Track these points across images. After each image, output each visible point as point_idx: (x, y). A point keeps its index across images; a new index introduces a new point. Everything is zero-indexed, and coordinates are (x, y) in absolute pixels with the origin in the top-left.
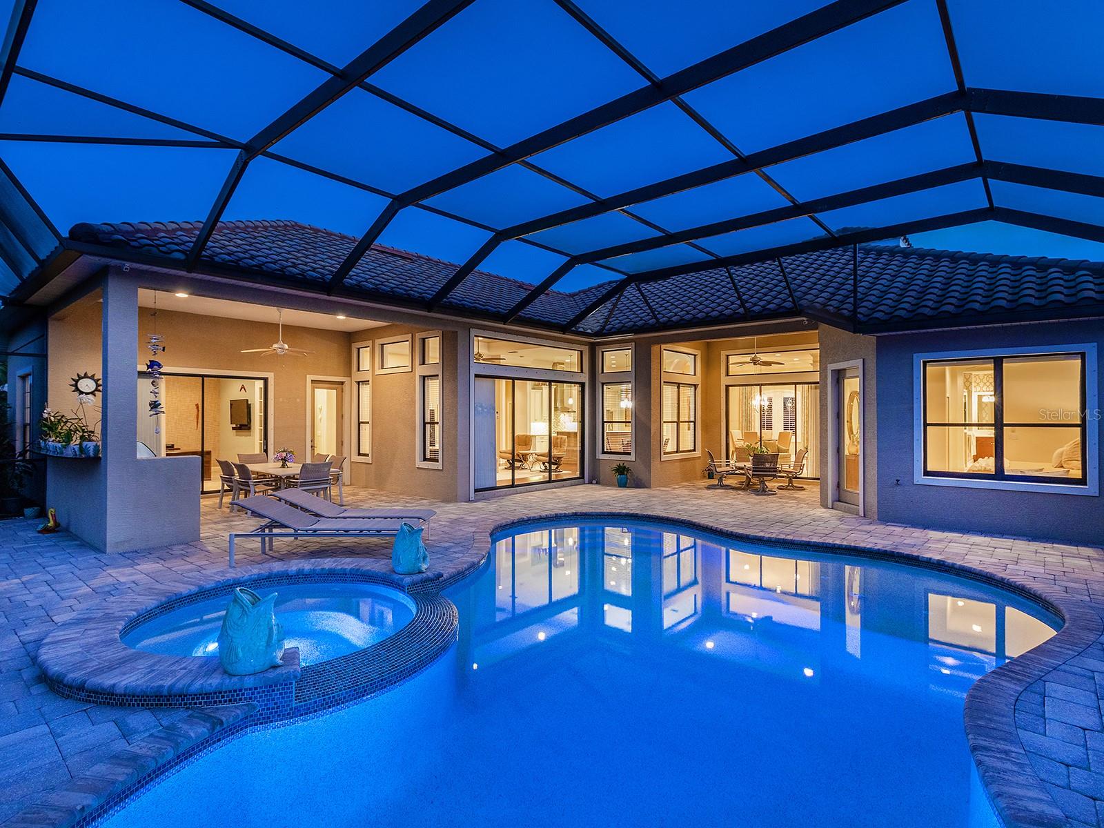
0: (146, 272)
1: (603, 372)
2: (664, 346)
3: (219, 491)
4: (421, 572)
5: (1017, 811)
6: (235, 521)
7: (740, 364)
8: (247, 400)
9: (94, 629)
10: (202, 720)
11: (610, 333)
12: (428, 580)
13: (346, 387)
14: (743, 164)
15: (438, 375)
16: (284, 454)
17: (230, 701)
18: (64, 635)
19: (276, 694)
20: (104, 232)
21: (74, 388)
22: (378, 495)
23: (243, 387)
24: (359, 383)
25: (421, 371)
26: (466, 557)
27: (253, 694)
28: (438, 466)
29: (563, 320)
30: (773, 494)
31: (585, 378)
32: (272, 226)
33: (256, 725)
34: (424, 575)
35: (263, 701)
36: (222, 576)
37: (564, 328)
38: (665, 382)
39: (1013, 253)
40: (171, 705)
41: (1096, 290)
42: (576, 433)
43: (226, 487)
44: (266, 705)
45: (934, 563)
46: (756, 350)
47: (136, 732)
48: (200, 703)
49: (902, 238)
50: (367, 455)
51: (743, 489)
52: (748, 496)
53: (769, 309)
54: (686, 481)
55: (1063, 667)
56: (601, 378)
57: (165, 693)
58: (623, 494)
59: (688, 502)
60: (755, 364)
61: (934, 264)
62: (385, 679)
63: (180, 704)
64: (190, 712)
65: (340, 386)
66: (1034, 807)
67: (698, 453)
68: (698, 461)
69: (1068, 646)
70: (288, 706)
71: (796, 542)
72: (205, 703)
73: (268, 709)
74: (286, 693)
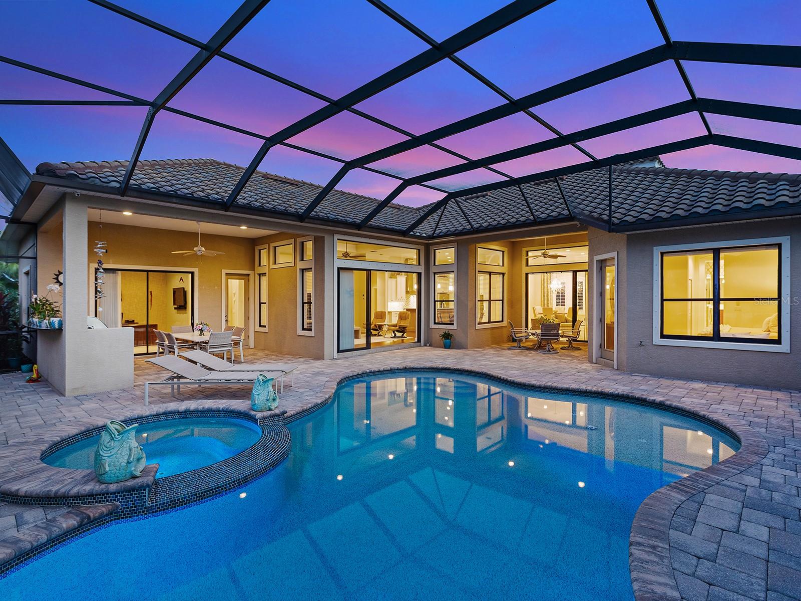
0: (93, 196)
1: (435, 265)
2: (478, 245)
3: (156, 353)
4: (270, 410)
5: (645, 593)
6: (164, 374)
7: (535, 257)
8: (184, 288)
9: (24, 450)
10: (74, 515)
11: (439, 237)
12: (275, 415)
13: (251, 277)
14: (514, 106)
15: (311, 268)
16: (201, 326)
17: (100, 501)
18: (3, 453)
19: (134, 497)
20: (61, 169)
21: (56, 281)
22: (270, 355)
23: (181, 279)
24: (260, 275)
25: (300, 265)
26: (314, 398)
27: (117, 496)
28: (312, 333)
29: (404, 228)
30: (556, 353)
31: (421, 270)
32: (194, 163)
33: (119, 519)
34: (273, 412)
35: (124, 502)
36: (130, 413)
37: (404, 233)
38: (479, 271)
39: (733, 170)
40: (58, 504)
41: (790, 196)
42: (415, 309)
43: (161, 350)
44: (126, 505)
45: (657, 404)
46: (545, 247)
47: (27, 523)
48: (78, 503)
49: (657, 161)
50: (265, 326)
51: (536, 350)
52: (537, 355)
53: (552, 216)
54: (496, 344)
55: (725, 482)
56: (433, 269)
57: (53, 495)
58: (445, 353)
59: (490, 359)
60: (545, 257)
61: (676, 179)
62: (220, 487)
63: (64, 504)
64: (70, 509)
65: (246, 277)
66: (659, 590)
67: (505, 323)
68: (504, 330)
69: (734, 466)
70: (143, 506)
71: (558, 388)
72: (82, 503)
73: (128, 508)
74: (141, 496)
